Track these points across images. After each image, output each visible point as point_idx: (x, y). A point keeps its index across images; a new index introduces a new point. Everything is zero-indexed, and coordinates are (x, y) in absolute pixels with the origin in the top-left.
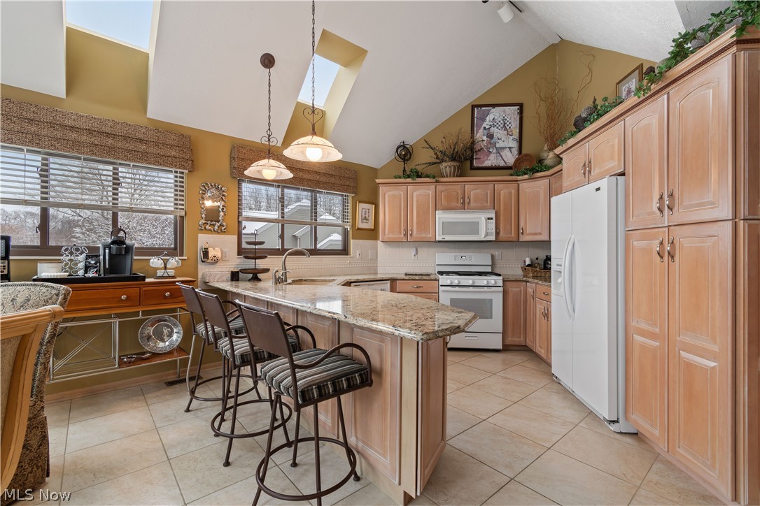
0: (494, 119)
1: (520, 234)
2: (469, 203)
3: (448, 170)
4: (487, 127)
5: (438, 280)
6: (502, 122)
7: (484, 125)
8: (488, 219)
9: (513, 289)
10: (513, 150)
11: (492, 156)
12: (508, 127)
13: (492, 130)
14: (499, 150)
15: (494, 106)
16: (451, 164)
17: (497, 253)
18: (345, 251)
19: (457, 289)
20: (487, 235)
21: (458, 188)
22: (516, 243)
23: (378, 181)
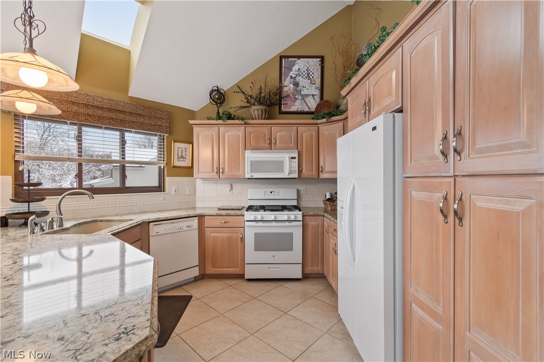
0: (299, 69)
1: (320, 173)
2: (275, 143)
3: (256, 113)
4: (294, 76)
5: (244, 216)
6: (306, 72)
7: (291, 74)
8: (292, 158)
9: (312, 222)
10: (315, 97)
11: (298, 102)
12: (311, 77)
13: (298, 78)
14: (304, 97)
15: (299, 57)
16: (259, 107)
17: (302, 188)
18: (160, 188)
19: (260, 224)
20: (290, 173)
21: (265, 130)
22: (317, 180)
23: (191, 122)
